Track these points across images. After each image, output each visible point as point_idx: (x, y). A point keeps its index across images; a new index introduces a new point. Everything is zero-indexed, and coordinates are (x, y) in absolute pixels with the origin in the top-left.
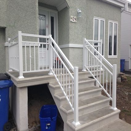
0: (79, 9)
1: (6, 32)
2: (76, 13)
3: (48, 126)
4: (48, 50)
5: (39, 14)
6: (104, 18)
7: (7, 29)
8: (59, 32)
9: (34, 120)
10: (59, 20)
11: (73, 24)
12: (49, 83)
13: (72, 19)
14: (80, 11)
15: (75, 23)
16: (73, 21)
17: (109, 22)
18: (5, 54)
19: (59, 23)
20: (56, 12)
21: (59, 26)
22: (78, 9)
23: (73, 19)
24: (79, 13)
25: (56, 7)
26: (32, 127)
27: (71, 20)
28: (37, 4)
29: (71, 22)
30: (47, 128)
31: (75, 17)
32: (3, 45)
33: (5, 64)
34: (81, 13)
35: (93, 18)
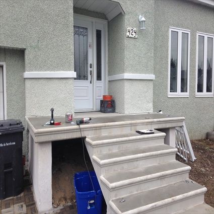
0: (142, 15)
1: (26, 57)
2: (137, 22)
3: (91, 205)
4: (91, 83)
5: (74, 26)
6: (188, 28)
7: (27, 52)
8: (109, 55)
9: (63, 196)
10: (109, 35)
11: (132, 41)
12: (85, 137)
13: (129, 32)
14: (143, 19)
15: (135, 38)
16: (132, 36)
17: (198, 34)
18: (24, 89)
19: (109, 40)
20: (105, 22)
21: (109, 45)
22: (140, 16)
23: (131, 32)
24: (142, 21)
25: (104, 14)
26: (58, 205)
27: (128, 34)
28: (72, 11)
29: (128, 37)
30: (89, 208)
31: (135, 29)
32: (22, 76)
33: (25, 106)
34: (144, 21)
35: (168, 30)
